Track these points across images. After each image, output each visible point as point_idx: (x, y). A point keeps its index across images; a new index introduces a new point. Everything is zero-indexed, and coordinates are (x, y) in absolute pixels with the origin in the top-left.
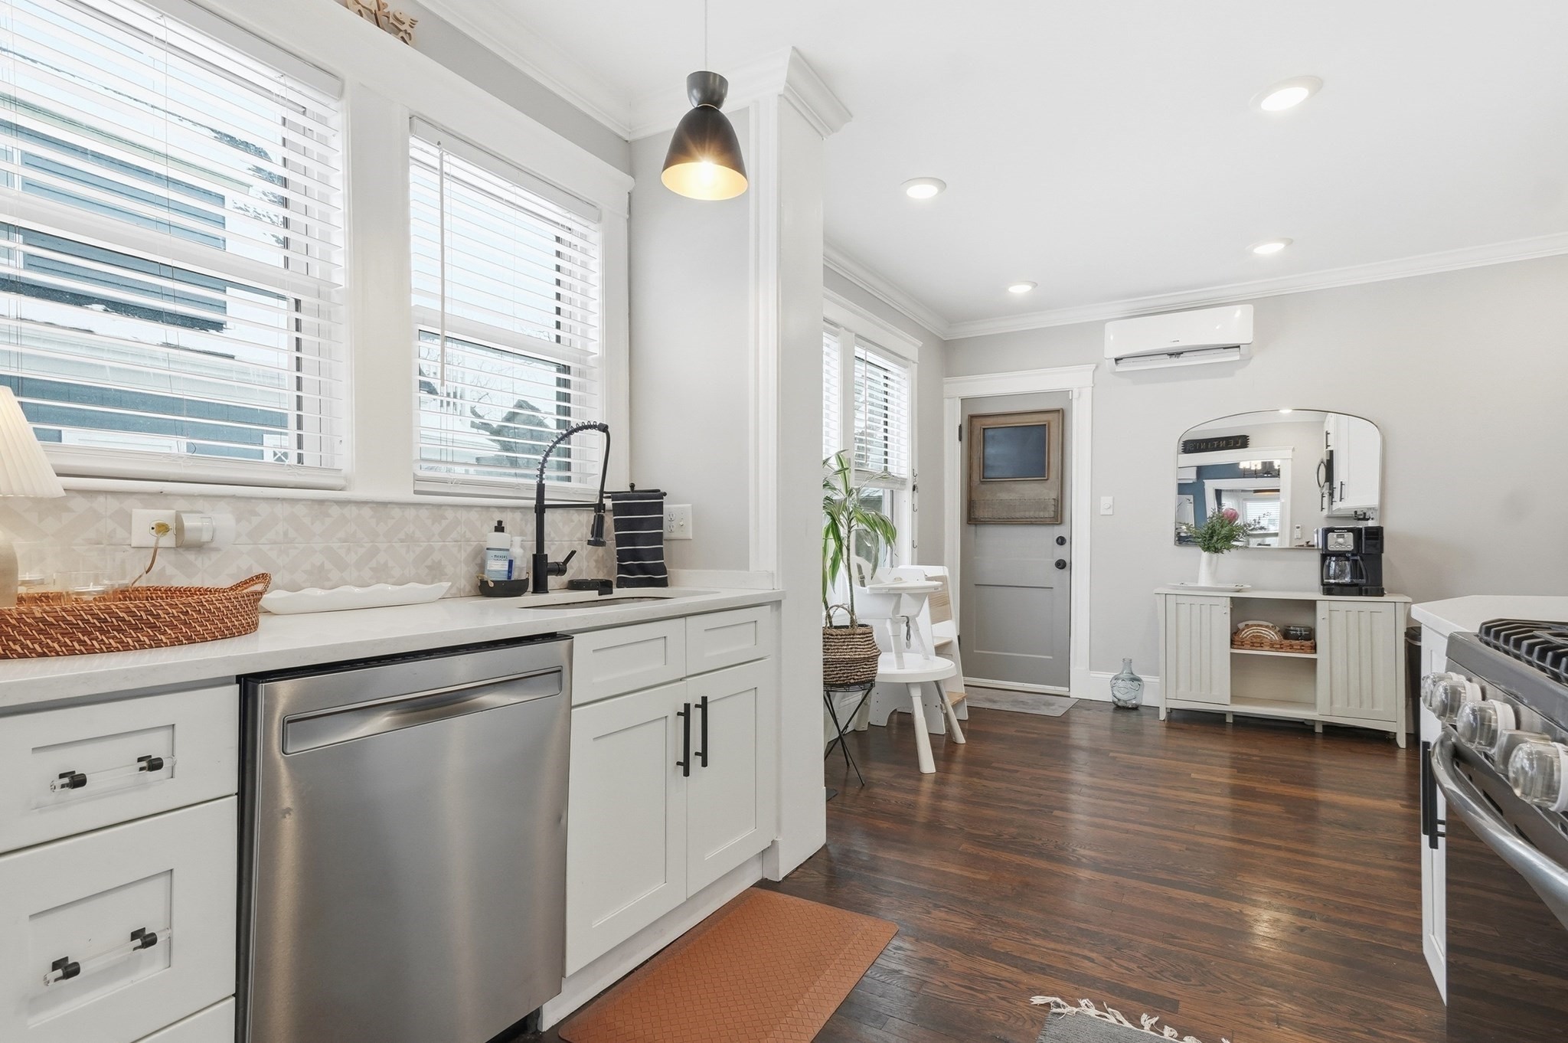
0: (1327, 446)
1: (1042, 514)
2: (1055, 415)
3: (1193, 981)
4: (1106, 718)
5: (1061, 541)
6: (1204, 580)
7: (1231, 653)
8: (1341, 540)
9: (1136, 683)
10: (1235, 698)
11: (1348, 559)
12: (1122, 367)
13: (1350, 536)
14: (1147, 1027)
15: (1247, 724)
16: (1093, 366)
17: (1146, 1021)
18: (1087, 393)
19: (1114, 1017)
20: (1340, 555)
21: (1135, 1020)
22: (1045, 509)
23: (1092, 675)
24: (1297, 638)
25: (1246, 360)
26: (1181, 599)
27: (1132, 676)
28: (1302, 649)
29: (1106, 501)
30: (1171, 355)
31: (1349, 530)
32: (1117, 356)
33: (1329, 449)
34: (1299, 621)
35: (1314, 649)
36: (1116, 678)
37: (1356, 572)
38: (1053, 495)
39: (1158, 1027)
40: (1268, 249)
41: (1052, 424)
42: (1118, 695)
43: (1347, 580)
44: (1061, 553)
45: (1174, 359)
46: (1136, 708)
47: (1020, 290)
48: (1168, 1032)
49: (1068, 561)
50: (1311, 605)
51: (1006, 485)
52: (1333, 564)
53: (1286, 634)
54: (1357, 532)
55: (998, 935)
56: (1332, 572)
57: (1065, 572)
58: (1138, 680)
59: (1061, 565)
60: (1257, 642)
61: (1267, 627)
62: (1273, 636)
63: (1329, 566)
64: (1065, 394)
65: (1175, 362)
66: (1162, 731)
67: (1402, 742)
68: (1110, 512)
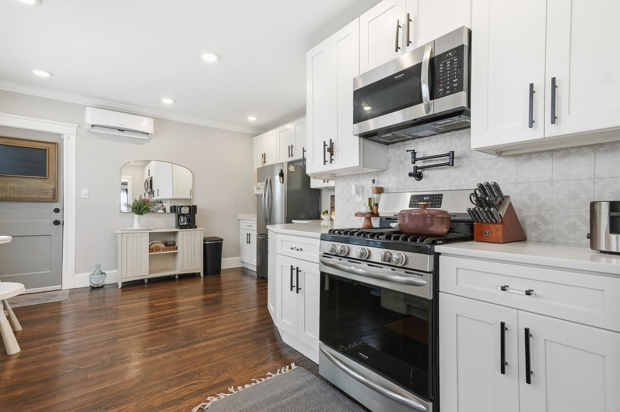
0: (149, 175)
1: (45, 196)
2: (53, 145)
3: (229, 369)
4: (86, 295)
5: (57, 211)
6: (136, 226)
7: (149, 255)
8: (185, 210)
9: (104, 275)
10: (150, 272)
11: (186, 216)
12: (94, 130)
13: (188, 208)
14: (234, 391)
15: (154, 282)
16: (77, 126)
17: (231, 389)
18: (73, 138)
19: (222, 396)
20: (184, 215)
21: (227, 392)
22: (46, 193)
23: (76, 276)
24: (171, 245)
25: (149, 140)
26: (128, 235)
27: (101, 272)
28: (173, 250)
29: (85, 192)
30: (119, 130)
31: (188, 206)
32: (94, 123)
33: (150, 176)
34: (170, 239)
35: (177, 248)
36: (93, 274)
37: (189, 221)
38: (52, 187)
39: (236, 389)
40: (167, 101)
41: (50, 150)
42: (94, 282)
43: (186, 223)
44: (57, 217)
45: (120, 132)
46: (102, 287)
47: (41, 74)
48: (239, 388)
49: (61, 221)
50: (175, 234)
51: (16, 179)
52: (182, 218)
53: (166, 244)
54: (190, 207)
55: (151, 399)
56: (182, 221)
57: (60, 226)
58: (104, 273)
59: (57, 223)
60: (158, 249)
61: (160, 243)
62: (162, 246)
63: (181, 219)
64: (60, 135)
65: (121, 134)
66: (120, 293)
67: (202, 275)
68: (87, 197)
